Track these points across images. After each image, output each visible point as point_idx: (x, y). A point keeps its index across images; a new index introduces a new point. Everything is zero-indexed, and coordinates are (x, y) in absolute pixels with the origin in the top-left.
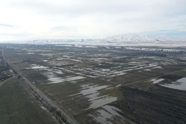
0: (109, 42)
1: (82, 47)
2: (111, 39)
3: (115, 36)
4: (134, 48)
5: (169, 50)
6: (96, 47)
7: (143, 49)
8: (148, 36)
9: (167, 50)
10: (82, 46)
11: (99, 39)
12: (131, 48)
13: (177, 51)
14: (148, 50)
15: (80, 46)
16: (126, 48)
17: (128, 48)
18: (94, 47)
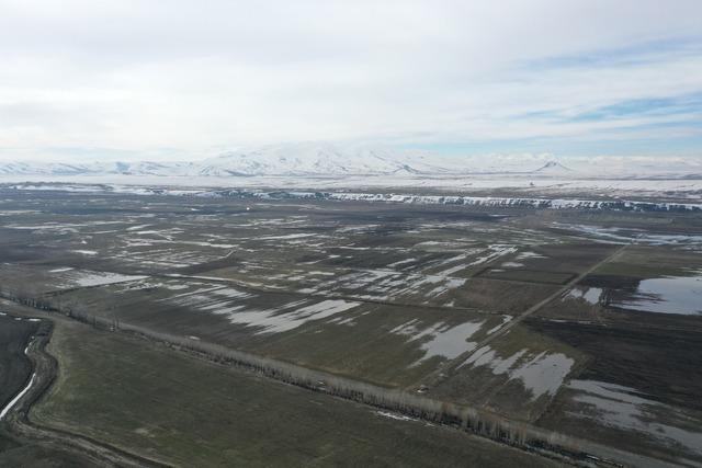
0: (235, 174)
1: (152, 193)
2: (242, 161)
3: (254, 153)
4: (362, 195)
5: (482, 200)
6: (212, 194)
7: (394, 198)
8: (372, 152)
9: (475, 199)
10: (148, 189)
11: (191, 164)
12: (350, 196)
13: (508, 202)
14: (415, 199)
15: (141, 192)
16: (334, 195)
17: (339, 196)
18: (204, 193)
